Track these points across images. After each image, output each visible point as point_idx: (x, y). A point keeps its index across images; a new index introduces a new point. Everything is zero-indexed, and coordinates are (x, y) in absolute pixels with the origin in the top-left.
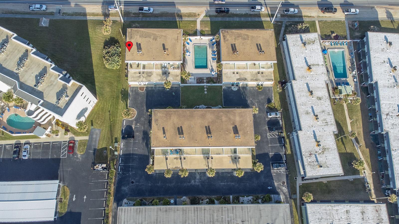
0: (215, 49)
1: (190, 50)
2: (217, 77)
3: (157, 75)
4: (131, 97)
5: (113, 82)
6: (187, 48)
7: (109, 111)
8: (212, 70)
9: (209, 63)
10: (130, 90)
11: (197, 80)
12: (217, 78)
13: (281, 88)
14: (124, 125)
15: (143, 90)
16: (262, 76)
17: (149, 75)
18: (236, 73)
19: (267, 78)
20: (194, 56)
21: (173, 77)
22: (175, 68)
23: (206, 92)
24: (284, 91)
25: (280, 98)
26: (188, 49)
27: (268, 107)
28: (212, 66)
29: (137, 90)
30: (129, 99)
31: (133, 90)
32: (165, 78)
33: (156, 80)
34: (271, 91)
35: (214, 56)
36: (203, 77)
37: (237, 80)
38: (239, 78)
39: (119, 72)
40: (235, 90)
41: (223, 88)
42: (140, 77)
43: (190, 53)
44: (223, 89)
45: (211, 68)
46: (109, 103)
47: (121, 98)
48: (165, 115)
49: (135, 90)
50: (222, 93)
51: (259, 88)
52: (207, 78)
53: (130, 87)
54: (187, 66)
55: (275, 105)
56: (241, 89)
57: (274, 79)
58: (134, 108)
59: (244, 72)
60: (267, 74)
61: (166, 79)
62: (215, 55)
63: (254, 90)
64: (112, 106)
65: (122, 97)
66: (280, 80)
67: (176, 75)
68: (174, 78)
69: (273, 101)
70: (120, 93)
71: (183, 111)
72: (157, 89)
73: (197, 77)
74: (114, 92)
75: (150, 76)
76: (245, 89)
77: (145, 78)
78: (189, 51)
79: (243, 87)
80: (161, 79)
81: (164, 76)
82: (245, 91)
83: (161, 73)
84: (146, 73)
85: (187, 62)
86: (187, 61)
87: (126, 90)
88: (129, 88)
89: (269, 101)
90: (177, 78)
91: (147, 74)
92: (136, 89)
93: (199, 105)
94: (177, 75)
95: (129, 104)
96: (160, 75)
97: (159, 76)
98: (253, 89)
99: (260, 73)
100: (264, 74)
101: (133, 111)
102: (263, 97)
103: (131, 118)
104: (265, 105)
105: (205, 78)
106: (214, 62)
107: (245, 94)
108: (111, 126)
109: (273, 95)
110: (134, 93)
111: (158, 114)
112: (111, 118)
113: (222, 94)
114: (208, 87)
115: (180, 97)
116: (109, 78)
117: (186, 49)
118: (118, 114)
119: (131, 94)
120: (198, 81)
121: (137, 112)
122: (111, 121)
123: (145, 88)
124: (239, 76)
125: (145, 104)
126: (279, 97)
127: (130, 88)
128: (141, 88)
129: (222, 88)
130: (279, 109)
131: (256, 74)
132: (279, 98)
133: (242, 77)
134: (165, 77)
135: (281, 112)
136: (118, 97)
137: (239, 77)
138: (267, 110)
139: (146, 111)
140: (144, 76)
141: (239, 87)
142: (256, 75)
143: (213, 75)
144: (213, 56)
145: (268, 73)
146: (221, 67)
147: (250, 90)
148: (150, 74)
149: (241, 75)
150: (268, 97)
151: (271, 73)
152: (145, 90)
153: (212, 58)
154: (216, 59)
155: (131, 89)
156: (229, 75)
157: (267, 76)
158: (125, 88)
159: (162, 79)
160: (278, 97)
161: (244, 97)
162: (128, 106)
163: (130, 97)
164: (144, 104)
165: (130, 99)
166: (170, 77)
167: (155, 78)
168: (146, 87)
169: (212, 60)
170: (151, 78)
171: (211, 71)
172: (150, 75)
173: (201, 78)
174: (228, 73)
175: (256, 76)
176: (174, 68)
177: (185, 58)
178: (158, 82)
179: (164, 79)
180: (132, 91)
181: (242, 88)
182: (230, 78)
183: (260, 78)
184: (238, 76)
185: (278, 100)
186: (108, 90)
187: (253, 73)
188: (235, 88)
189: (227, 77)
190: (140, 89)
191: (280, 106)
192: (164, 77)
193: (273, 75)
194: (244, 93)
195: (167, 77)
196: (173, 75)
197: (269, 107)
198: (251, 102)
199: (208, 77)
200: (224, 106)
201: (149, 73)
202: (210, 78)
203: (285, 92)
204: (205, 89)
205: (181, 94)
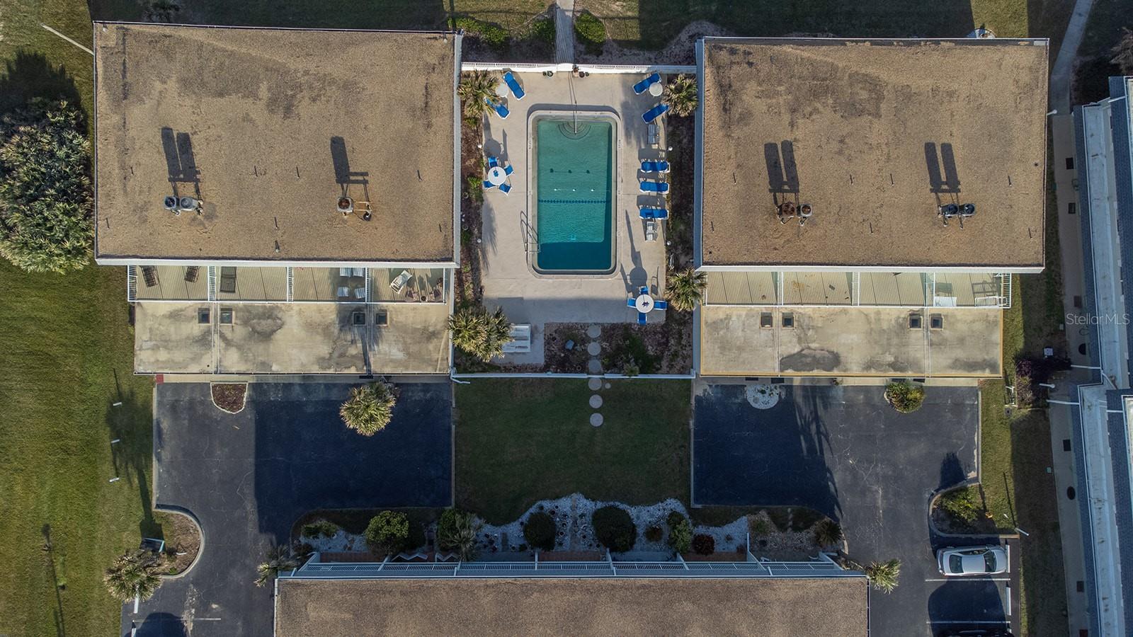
0: (661, 144)
1: (509, 152)
2: (662, 327)
3: (310, 326)
4: (167, 448)
5: (55, 351)
6: (494, 137)
7: (46, 530)
8: (637, 282)
9: (620, 233)
10: (160, 403)
11: (549, 341)
12: (665, 331)
13: (1029, 395)
14: (136, 611)
15: (235, 404)
16: (935, 339)
17: (259, 329)
18: (777, 318)
19: (960, 354)
20: (532, 191)
21: (405, 343)
22: (417, 287)
23: (597, 420)
24: (1044, 412)
25: (1013, 457)
26: (500, 140)
27: (940, 506)
28: (636, 257)
29: (202, 403)
30: (159, 460)
31: (176, 401)
32: (355, 350)
33: (304, 359)
34: (969, 416)
35: (654, 193)
36: (585, 326)
37: (782, 363)
38: (799, 353)
39: (90, 290)
40: (763, 407)
41: (698, 391)
42: (204, 341)
43: (508, 171)
44: (693, 401)
45: (629, 267)
46: (43, 484)
47: (108, 453)
48: (347, 616)
49: (192, 403)
50: (692, 422)
51: (904, 401)
52: (609, 332)
53: (164, 388)
54: (490, 256)
55: (983, 498)
56: (799, 400)
57: (1000, 363)
58: (186, 511)
59: (830, 318)
60: (962, 327)
61: (365, 354)
62: (660, 187)
63: (874, 407)
64: (60, 503)
65: (116, 450)
66: (1026, 343)
67: (425, 329)
68: (414, 348)
69: (972, 475)
70: (102, 420)
71: (457, 588)
72: (314, 398)
73: (547, 325)
74: (70, 414)
75: (266, 336)
76: (822, 398)
77: (239, 348)
78: (504, 157)
79: (813, 388)
80: (336, 354)
81: (349, 338)
82: (821, 411)
83: (333, 317)
84: (240, 314)
85: (492, 231)
86: (491, 220)
87: (139, 401)
88: (155, 390)
89: (952, 473)
90: (431, 347)
91: (246, 323)
92: (198, 396)
93: (557, 497)
94: (431, 329)
95: (160, 487)
96: (326, 330)
97: (319, 338)
98: (869, 403)
99: (926, 320)
100: (946, 332)
101: (186, 530)
102: (918, 449)
103: (173, 571)
104: (927, 496)
105: (595, 333)
106: (650, 228)
107: (818, 427)
108: (59, 615)
109: (977, 438)
110: (186, 422)
111: (311, 607)
112: (58, 568)
113: (689, 431)
114: (608, 386)
115: (450, 445)
116: (32, 328)
117: (490, 140)
118: (96, 552)
119: (165, 425)
120: (555, 348)
121: (206, 535)
122: (63, 587)
123: (246, 394)
124: (795, 340)
125: (249, 491)
126: (1009, 449)
127: (160, 393)
128: (228, 394)
129: (689, 397)
130: (1004, 525)
131: (901, 327)
132: (1008, 459)
133: (813, 345)
134: (360, 345)
135: (1013, 543)
136: (90, 445)
137: (797, 350)
138: (935, 530)
139: (256, 531)
140: (229, 335)
141: (789, 389)
142: (898, 335)
143: (642, 316)
144: (644, 193)
145: (973, 321)
146: (695, 294)
147: (847, 406)
148: (265, 325)
149: (810, 333)
150: (946, 451)
151: (991, 324)
152: (252, 401)
153: (641, 200)
154: (663, 213)
155: (169, 397)
156: (740, 334)
157: (962, 341)
158: (132, 394)
159: (342, 355)
160: (1005, 448)
161: (811, 449)
162: (154, 503)
163: (162, 447)
164: (247, 491)
165: (166, 455)
166: (390, 345)
167: (295, 351)
168: (256, 387)
169: (637, 218)
170: (272, 348)
171: (629, 288)
172: (268, 330)
173: (570, 327)
174: (734, 318)
175: (895, 341)
176: (410, 283)
177: (480, 198)
178: (315, 370)
179: (353, 356)
180: (174, 409)
181: (805, 397)
182: (744, 355)
183: (919, 355)
184: (788, 343)
185: (1007, 466)
186: (29, 401)
187: (878, 320)
188: (763, 392)
189: (725, 346)
190: (222, 399)
191: (1013, 502)
192: (353, 342)
193: (998, 336)
194: (813, 427)
195: (367, 340)
196: (403, 329)
197: (951, 514)
198: (849, 477)
199: (614, 327)
200: (697, 501)
201: (259, 319)
202: (627, 327)
203: (1047, 419)
204: (596, 402)
205: (453, 427)
